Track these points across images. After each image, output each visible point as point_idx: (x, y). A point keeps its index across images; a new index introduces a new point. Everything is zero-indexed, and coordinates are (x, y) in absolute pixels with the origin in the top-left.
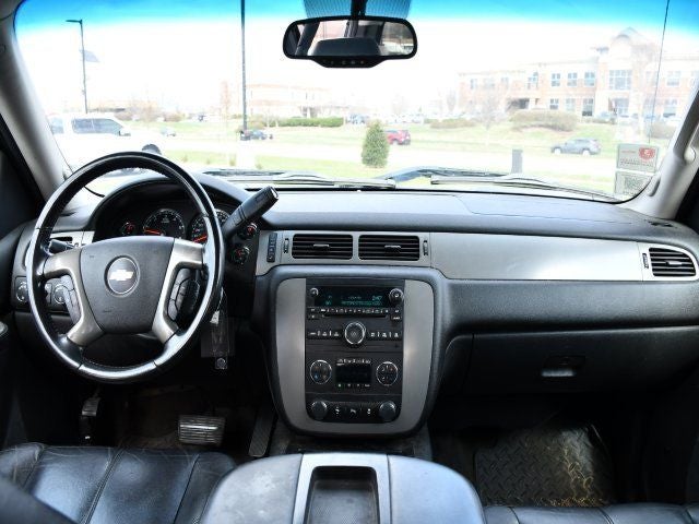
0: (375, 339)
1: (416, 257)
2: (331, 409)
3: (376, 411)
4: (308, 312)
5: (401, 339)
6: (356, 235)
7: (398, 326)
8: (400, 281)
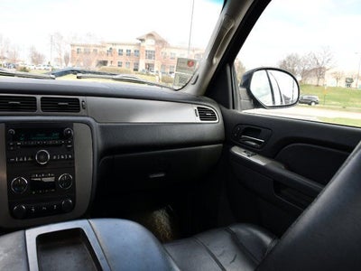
0: (56, 160)
1: (79, 110)
2: (28, 209)
3: (60, 206)
4: (8, 146)
5: (73, 159)
6: (39, 97)
7: (71, 151)
8: (70, 124)
